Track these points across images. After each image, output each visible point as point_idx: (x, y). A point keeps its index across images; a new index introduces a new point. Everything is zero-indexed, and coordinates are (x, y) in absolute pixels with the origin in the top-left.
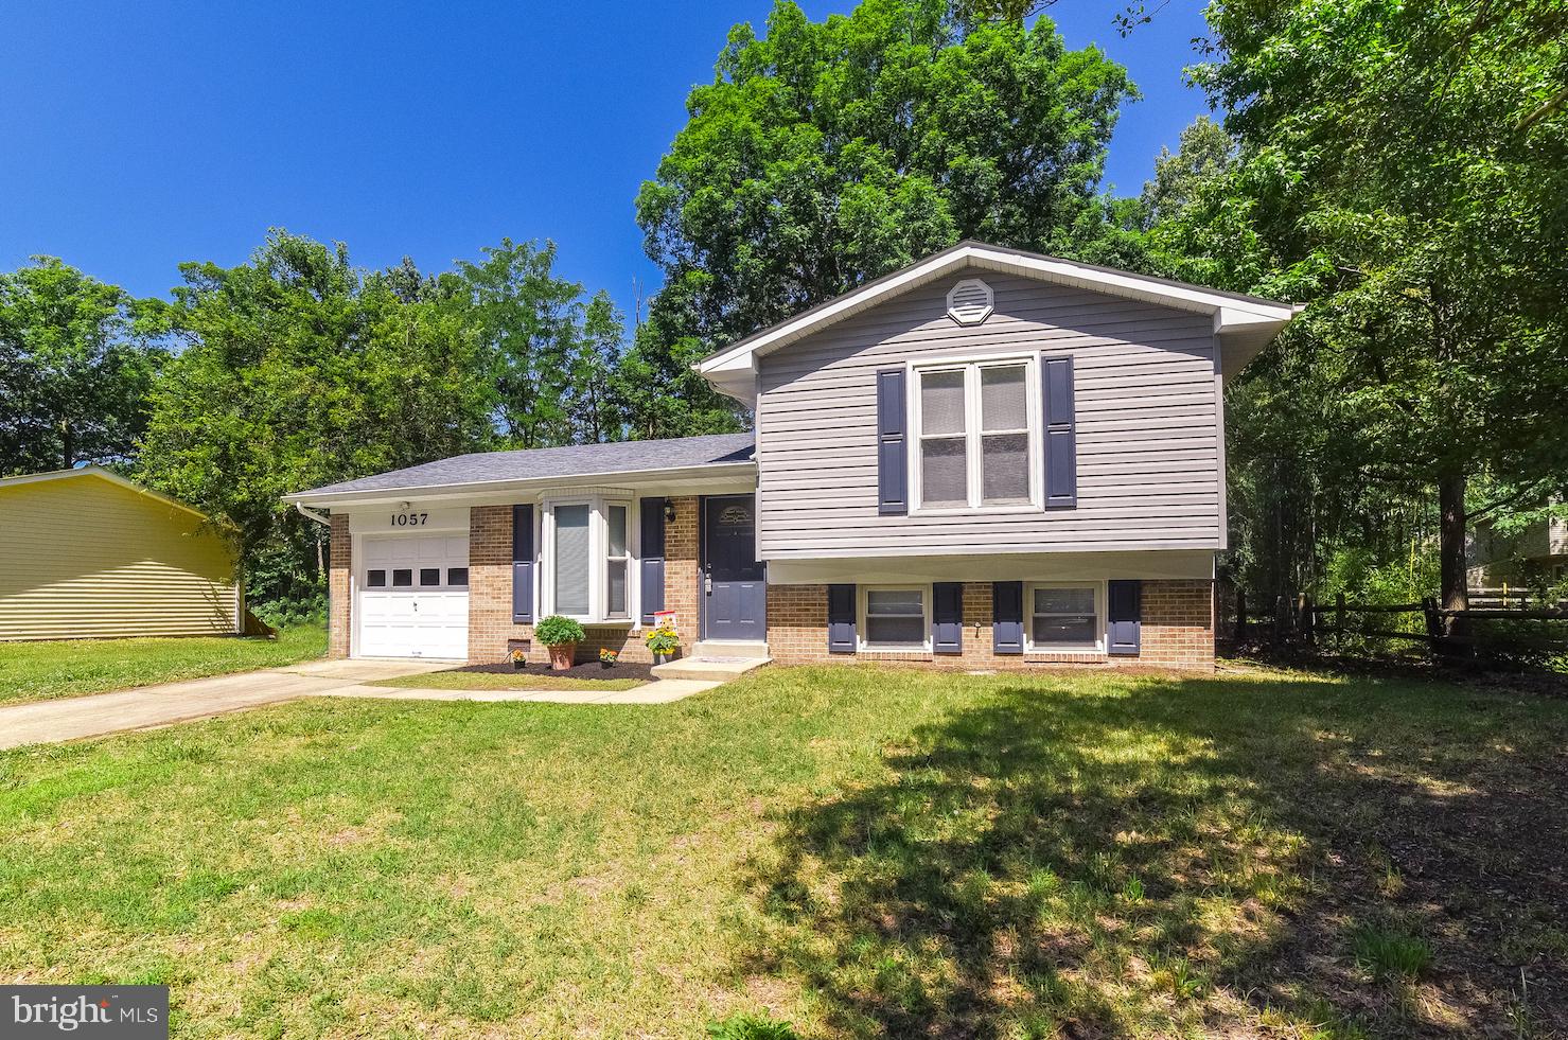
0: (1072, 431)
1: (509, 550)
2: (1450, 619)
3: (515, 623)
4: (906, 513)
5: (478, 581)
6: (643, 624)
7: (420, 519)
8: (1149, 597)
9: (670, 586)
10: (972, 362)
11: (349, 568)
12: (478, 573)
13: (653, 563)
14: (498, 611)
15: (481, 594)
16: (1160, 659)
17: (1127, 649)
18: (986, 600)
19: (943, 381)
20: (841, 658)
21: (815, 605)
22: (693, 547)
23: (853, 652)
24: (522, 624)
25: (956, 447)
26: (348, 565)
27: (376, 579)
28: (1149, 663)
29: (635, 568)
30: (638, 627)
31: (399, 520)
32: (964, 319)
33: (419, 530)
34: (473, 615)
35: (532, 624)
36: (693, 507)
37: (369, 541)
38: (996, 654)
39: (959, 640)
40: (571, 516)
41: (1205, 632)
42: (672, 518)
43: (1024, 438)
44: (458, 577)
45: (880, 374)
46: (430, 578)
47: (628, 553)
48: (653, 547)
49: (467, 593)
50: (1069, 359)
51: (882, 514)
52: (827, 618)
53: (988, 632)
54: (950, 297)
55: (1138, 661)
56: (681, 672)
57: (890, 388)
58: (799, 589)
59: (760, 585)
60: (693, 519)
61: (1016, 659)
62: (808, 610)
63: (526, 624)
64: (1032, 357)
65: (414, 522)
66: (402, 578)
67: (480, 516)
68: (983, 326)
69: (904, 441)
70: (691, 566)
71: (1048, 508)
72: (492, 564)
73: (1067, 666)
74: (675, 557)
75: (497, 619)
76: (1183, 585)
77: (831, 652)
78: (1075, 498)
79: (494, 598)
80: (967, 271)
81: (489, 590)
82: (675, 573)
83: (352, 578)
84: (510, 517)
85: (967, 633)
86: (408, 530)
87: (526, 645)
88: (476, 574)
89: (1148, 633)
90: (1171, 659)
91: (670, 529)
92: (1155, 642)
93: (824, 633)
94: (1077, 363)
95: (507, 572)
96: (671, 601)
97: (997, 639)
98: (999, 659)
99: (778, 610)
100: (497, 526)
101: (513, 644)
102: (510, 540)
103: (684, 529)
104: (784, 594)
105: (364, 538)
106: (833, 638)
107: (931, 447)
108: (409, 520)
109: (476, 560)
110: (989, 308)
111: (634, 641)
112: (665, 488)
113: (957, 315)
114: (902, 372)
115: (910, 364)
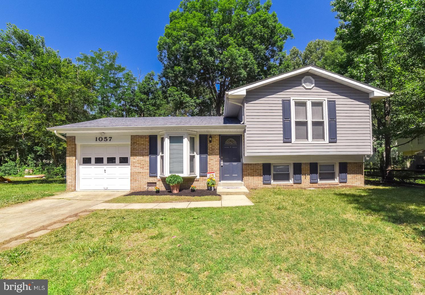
0: (335, 121)
1: (148, 151)
2: (388, 172)
3: (150, 177)
4: (291, 142)
5: (134, 162)
6: (200, 176)
7: (109, 139)
8: (349, 167)
9: (210, 164)
10: (309, 100)
11: (76, 157)
12: (134, 159)
13: (204, 156)
14: (143, 173)
15: (135, 166)
16: (352, 183)
17: (343, 181)
18: (308, 168)
19: (301, 104)
20: (266, 186)
21: (258, 170)
22: (218, 151)
23: (270, 184)
24: (153, 177)
25: (305, 124)
26: (75, 155)
27: (87, 161)
28: (349, 184)
29: (197, 158)
30: (198, 177)
31: (100, 139)
32: (307, 87)
33: (108, 143)
34: (132, 175)
35: (157, 177)
36: (218, 138)
37: (83, 146)
38: (310, 183)
39: (301, 180)
40: (176, 139)
41: (362, 176)
42: (210, 141)
43: (323, 122)
44: (124, 161)
45: (283, 101)
46: (111, 161)
47: (195, 153)
48: (204, 150)
49: (129, 166)
50: (334, 101)
51: (284, 142)
52: (262, 174)
53: (308, 177)
54: (303, 80)
55: (346, 184)
57: (286, 105)
58: (253, 165)
59: (240, 164)
60: (218, 142)
61: (316, 184)
62: (256, 171)
63: (154, 177)
64: (325, 100)
65: (106, 140)
66: (99, 161)
67: (135, 139)
68: (311, 90)
69: (290, 121)
70: (217, 157)
71: (330, 142)
72: (140, 156)
73: (329, 186)
74: (211, 154)
75: (142, 176)
76: (357, 164)
77: (263, 184)
78: (337, 140)
79: (141, 168)
80: (307, 74)
81: (139, 165)
82: (211, 160)
83: (77, 160)
84: (148, 139)
85: (303, 177)
86: (103, 143)
87: (154, 184)
88: (132, 159)
89: (349, 176)
90: (354, 183)
91: (209, 145)
92: (350, 179)
93: (261, 178)
94: (337, 103)
95: (147, 159)
96: (210, 169)
97: (311, 179)
98: (311, 185)
99: (246, 171)
100: (142, 142)
101: (149, 184)
102: (148, 147)
103: (215, 145)
104: (248, 167)
105: (81, 146)
106: (264, 180)
107: (298, 123)
108: (103, 139)
109: (133, 154)
110: (314, 85)
111: (196, 182)
112: (209, 132)
113: (305, 86)
114: (289, 101)
115: (292, 99)
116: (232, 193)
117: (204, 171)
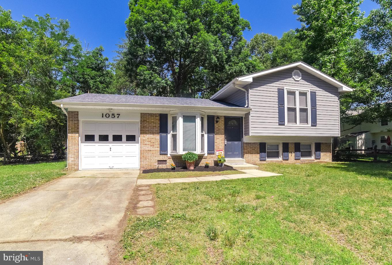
0: (316, 109)
1: (158, 129)
2: (336, 151)
3: (160, 155)
4: (284, 125)
5: (144, 140)
6: (208, 154)
7: (116, 116)
8: (322, 147)
9: (216, 143)
10: (297, 90)
12: (144, 137)
13: (211, 135)
14: (153, 150)
15: (145, 144)
16: (324, 160)
17: (318, 158)
18: (293, 146)
19: (292, 93)
20: (262, 162)
21: (256, 148)
22: (223, 131)
23: (265, 161)
24: (163, 155)
25: (294, 110)
26: (78, 132)
27: (89, 138)
28: (322, 160)
29: (206, 136)
30: (206, 155)
31: (107, 116)
32: (296, 79)
33: (116, 120)
34: (142, 152)
35: (167, 155)
36: (223, 119)
37: (86, 123)
38: (295, 160)
39: (288, 156)
40: (189, 119)
41: (331, 154)
42: (217, 122)
43: (307, 109)
44: (131, 138)
45: (279, 89)
46: (117, 138)
47: (204, 132)
48: (211, 130)
49: (137, 145)
50: (315, 92)
51: (279, 125)
52: (259, 152)
53: (293, 154)
54: (293, 73)
55: (320, 160)
56: (242, 167)
57: (281, 93)
58: (252, 144)
59: (240, 143)
60: (223, 122)
61: (299, 161)
62: (254, 149)
63: (165, 155)
64: (308, 91)
65: (113, 117)
66: (104, 138)
67: (145, 117)
68: (299, 82)
69: (284, 107)
70: (222, 137)
71: (312, 126)
72: (150, 134)
73: (308, 162)
74: (218, 134)
75: (152, 153)
76: (327, 144)
77: (260, 161)
78: (317, 124)
79: (151, 146)
80: (296, 68)
81: (149, 143)
82: (218, 139)
83: (80, 138)
84: (158, 118)
85: (290, 154)
86: (110, 120)
87: (165, 162)
88: (141, 138)
89: (322, 154)
90: (325, 160)
91: (216, 125)
92: (323, 156)
93: (258, 156)
94: (317, 94)
95: (157, 137)
96: (217, 147)
97: (295, 156)
98: (296, 161)
99: (247, 150)
100: (152, 120)
101: (160, 162)
102: (158, 125)
103: (220, 125)
104: (248, 145)
105: (83, 122)
106: (261, 157)
107: (289, 109)
108: (111, 116)
109: (143, 131)
110: (301, 78)
112: (215, 113)
113: (295, 78)
114: (283, 90)
115: (285, 88)
116: (245, 168)
117: (211, 149)
